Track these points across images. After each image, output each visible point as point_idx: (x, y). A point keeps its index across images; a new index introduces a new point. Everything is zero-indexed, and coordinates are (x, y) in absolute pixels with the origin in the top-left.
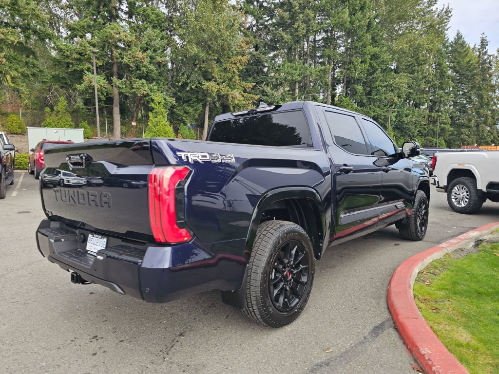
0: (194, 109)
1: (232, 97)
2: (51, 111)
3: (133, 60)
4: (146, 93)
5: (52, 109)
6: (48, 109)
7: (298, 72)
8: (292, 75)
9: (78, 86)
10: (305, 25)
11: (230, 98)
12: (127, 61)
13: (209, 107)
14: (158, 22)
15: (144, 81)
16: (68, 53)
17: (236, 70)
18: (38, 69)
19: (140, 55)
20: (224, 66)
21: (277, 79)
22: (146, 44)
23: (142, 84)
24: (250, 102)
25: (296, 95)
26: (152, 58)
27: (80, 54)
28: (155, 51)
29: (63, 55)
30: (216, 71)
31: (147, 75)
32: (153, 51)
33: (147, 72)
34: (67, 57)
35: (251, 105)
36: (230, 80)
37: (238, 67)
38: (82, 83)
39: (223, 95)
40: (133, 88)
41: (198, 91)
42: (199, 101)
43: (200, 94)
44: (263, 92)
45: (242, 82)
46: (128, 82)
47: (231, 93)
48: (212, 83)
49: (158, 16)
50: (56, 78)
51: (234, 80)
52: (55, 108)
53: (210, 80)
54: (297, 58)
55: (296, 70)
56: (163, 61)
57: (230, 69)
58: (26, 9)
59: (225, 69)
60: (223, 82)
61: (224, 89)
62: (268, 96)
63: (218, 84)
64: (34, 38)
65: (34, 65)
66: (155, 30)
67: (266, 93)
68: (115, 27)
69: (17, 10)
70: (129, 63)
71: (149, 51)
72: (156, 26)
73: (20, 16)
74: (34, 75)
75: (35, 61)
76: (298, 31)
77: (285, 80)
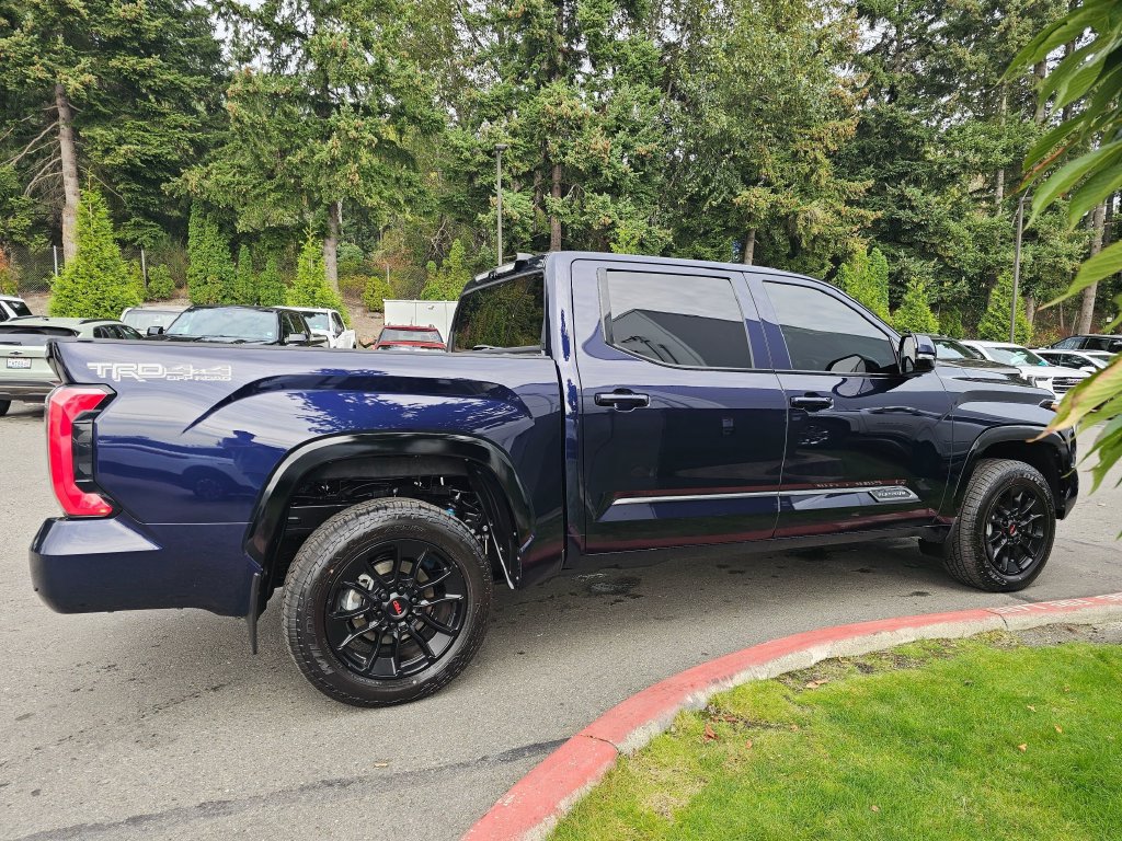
0: (717, 249)
1: (807, 219)
2: (438, 269)
3: (584, 156)
4: (610, 221)
5: (439, 265)
6: (431, 264)
7: (1004, 142)
8: (986, 152)
9: (480, 216)
10: (1030, 22)
11: (800, 222)
12: (572, 160)
13: (755, 244)
14: (645, 67)
15: (607, 197)
16: (467, 154)
17: (820, 156)
18: (416, 190)
19: (600, 142)
20: (793, 147)
21: (941, 164)
22: (617, 119)
23: (604, 203)
24: (855, 229)
25: (998, 202)
26: (626, 147)
27: (489, 153)
28: (633, 131)
29: (459, 159)
30: (771, 162)
31: (614, 185)
32: (630, 131)
33: (614, 178)
34: (467, 161)
35: (856, 235)
36: (807, 177)
37: (826, 147)
38: (490, 211)
39: (787, 216)
40: (585, 214)
41: (729, 211)
42: (728, 230)
43: (733, 215)
44: (901, 200)
45: (839, 181)
46: (577, 202)
47: (804, 208)
48: (758, 191)
49: (645, 54)
50: (447, 203)
51: (814, 178)
52: (444, 262)
53: (754, 183)
54: (1004, 107)
55: (999, 137)
56: (648, 152)
57: (806, 152)
58: (399, 77)
59: (795, 154)
60: (787, 186)
61: (789, 201)
62: (912, 208)
63: (775, 191)
64: (412, 129)
65: (410, 183)
66: (637, 86)
67: (910, 200)
68: (555, 91)
69: (384, 82)
70: (578, 162)
71: (621, 134)
72: (641, 77)
73: (393, 91)
74: (409, 201)
75: (412, 174)
76: (1006, 41)
77: (964, 167)
